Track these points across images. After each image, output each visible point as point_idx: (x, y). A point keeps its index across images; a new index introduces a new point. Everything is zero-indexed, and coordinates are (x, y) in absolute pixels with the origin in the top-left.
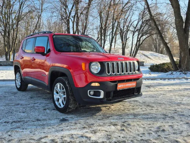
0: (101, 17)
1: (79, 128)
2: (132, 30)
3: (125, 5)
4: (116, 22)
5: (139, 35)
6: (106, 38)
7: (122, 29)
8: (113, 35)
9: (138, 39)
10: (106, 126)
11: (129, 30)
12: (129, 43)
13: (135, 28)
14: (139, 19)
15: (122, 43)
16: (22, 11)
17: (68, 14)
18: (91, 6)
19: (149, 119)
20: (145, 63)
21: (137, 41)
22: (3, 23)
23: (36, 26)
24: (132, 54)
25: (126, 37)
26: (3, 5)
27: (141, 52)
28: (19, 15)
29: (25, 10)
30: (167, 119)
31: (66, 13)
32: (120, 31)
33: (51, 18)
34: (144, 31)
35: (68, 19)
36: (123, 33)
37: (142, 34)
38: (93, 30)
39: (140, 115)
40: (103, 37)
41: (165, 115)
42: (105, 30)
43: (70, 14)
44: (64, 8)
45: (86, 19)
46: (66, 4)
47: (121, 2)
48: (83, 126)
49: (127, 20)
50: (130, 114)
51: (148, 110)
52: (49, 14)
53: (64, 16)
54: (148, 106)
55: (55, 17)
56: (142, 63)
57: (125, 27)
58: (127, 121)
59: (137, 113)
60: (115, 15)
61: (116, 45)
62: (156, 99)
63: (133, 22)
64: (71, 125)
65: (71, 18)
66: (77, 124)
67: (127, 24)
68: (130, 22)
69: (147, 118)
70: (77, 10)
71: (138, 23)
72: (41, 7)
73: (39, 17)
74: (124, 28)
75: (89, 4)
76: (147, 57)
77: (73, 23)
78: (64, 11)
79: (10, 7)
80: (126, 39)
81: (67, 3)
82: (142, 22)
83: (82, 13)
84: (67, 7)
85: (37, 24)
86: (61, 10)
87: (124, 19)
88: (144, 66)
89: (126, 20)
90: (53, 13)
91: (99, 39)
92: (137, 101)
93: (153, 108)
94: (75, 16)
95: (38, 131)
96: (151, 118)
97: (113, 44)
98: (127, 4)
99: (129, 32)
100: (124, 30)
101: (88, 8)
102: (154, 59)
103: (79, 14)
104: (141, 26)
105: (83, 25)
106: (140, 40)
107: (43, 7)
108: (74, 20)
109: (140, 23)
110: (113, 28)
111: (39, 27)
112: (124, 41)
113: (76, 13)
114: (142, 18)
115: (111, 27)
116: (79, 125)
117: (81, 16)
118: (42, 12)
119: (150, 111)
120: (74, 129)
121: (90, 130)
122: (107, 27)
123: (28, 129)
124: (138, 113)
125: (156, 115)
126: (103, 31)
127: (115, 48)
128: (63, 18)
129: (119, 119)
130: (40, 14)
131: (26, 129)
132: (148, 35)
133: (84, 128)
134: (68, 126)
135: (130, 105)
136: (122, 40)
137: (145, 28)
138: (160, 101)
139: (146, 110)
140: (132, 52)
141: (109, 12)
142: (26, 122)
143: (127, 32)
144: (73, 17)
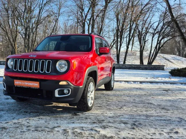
0: (118, 20)
1: (89, 123)
2: (152, 32)
3: (144, 7)
4: (134, 24)
5: (159, 37)
6: (122, 40)
7: (141, 31)
8: (131, 37)
9: (159, 42)
10: (116, 124)
11: (148, 32)
12: (148, 45)
13: (155, 30)
14: (160, 20)
15: (140, 45)
16: (41, 16)
17: (84, 17)
18: (107, 8)
19: (162, 121)
20: (165, 67)
21: (157, 44)
22: (25, 27)
23: (53, 30)
24: (151, 57)
25: (144, 39)
26: (25, 11)
27: (162, 55)
28: (39, 19)
29: (44, 14)
30: (183, 122)
31: (82, 16)
32: (138, 33)
33: (67, 22)
34: (166, 33)
35: (83, 22)
36: (142, 35)
37: (163, 36)
38: (109, 32)
39: (152, 117)
40: (119, 40)
41: (181, 119)
42: (122, 32)
43: (86, 17)
44: (80, 12)
45: (102, 21)
46: (83, 8)
47: (140, 4)
48: (94, 121)
49: (147, 22)
50: (143, 115)
51: (163, 113)
52: (66, 18)
53: (80, 19)
54: (163, 109)
55: (71, 21)
56: (162, 67)
57: (144, 29)
58: (138, 121)
59: (150, 114)
60: (133, 17)
61: (133, 47)
62: (173, 103)
63: (153, 24)
64: (82, 119)
65: (87, 21)
66: (87, 119)
67: (146, 26)
68: (149, 24)
69: (161, 120)
70: (93, 13)
71: (158, 25)
72: (58, 11)
73: (57, 21)
74: (142, 30)
75: (106, 7)
76: (169, 60)
77: (89, 26)
78: (81, 14)
79: (31, 12)
80: (145, 42)
81: (84, 6)
82: (163, 24)
83: (98, 16)
84: (83, 10)
85: (54, 28)
86: (77, 14)
87: (143, 20)
88: (164, 70)
89: (145, 22)
90: (69, 16)
91: (115, 41)
92: (151, 103)
93: (169, 111)
94: (90, 19)
95: (52, 121)
96: (165, 120)
97: (130, 46)
98: (146, 5)
99: (148, 34)
100: (143, 32)
101: (105, 11)
102: (176, 63)
103: (95, 17)
104: (162, 28)
105: (98, 27)
106: (160, 43)
107: (61, 11)
108: (90, 22)
109: (161, 24)
110: (130, 31)
111: (56, 30)
112: (142, 43)
113: (93, 16)
114: (164, 20)
115: (128, 29)
116: (90, 120)
117: (97, 19)
118: (59, 16)
119: (164, 114)
120: (85, 123)
121: (100, 125)
122: (124, 29)
123: (43, 119)
124: (152, 114)
125: (171, 117)
126: (119, 34)
127: (132, 50)
128: (79, 21)
129: (130, 118)
130: (57, 18)
131: (42, 119)
132: (170, 37)
133: (94, 123)
134: (79, 120)
135: (143, 107)
136: (140, 43)
137: (166, 30)
138: (178, 105)
139: (161, 112)
140: (151, 55)
141: (127, 14)
142: (42, 113)
143: (146, 34)
144: (88, 20)
